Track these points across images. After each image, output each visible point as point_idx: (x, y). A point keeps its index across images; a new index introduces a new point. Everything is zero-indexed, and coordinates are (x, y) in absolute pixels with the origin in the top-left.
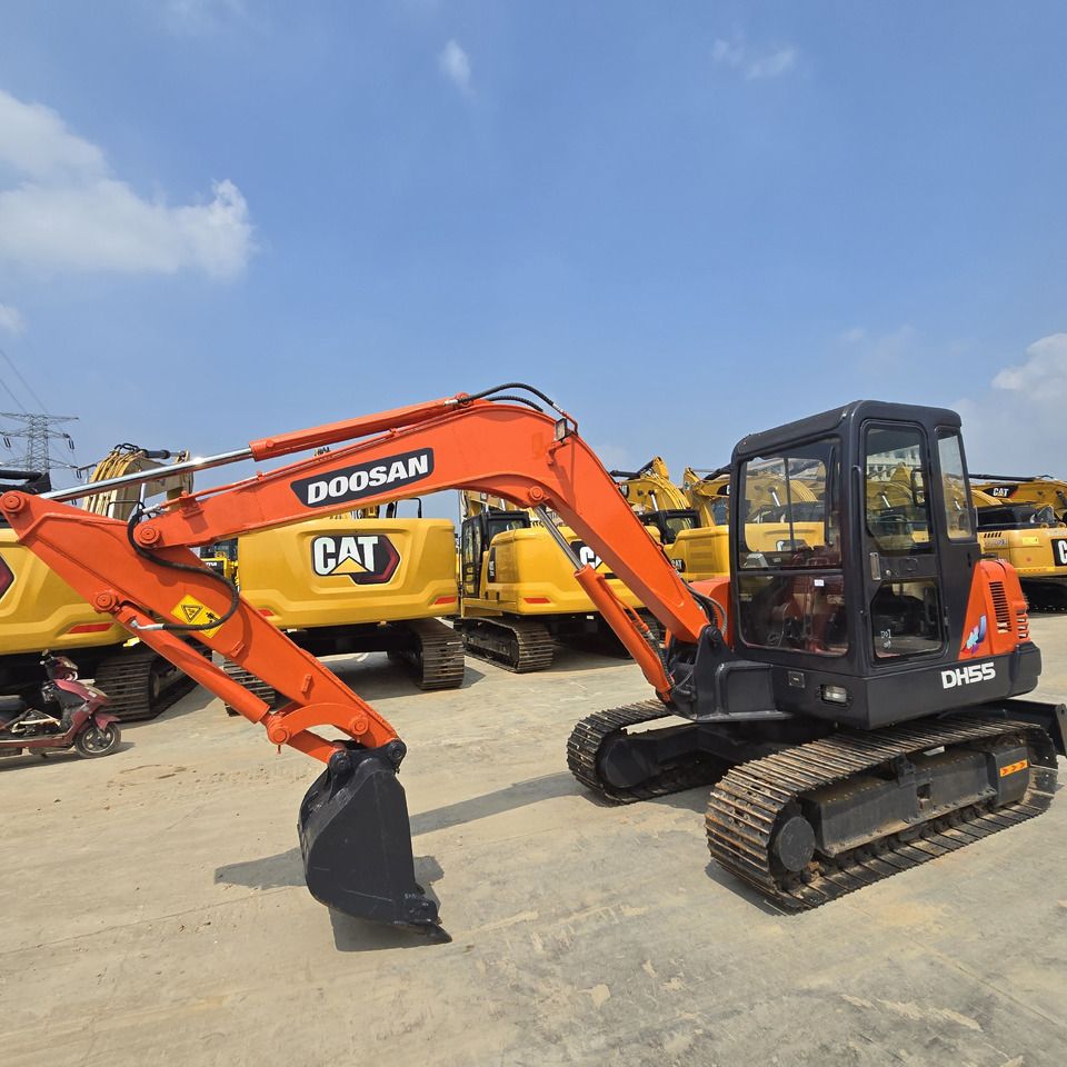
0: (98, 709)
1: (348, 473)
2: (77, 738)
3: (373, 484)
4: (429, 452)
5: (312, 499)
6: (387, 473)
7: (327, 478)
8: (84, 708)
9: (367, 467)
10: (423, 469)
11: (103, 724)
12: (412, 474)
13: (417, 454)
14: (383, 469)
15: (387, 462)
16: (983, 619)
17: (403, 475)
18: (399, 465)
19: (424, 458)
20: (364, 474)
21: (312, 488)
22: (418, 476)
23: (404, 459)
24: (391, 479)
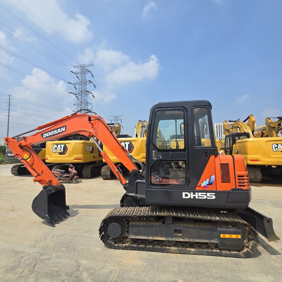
0: (75, 175)
1: (50, 132)
2: (71, 179)
3: (55, 133)
4: (65, 126)
5: (44, 137)
6: (57, 131)
7: (47, 133)
8: (72, 174)
9: (54, 130)
10: (64, 130)
11: (75, 177)
12: (62, 131)
13: (63, 127)
14: (56, 130)
15: (57, 129)
16: (213, 177)
17: (60, 131)
18: (59, 129)
19: (64, 128)
20: (53, 132)
21: (44, 135)
22: (63, 132)
23: (60, 128)
24: (58, 132)
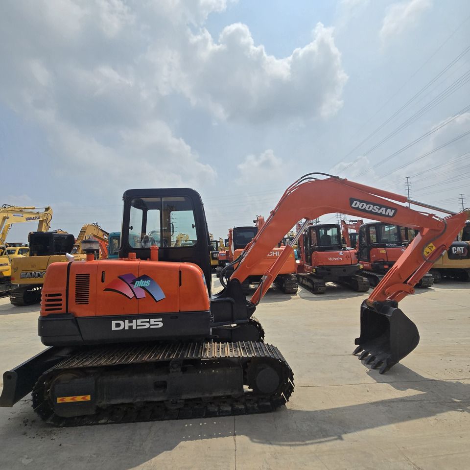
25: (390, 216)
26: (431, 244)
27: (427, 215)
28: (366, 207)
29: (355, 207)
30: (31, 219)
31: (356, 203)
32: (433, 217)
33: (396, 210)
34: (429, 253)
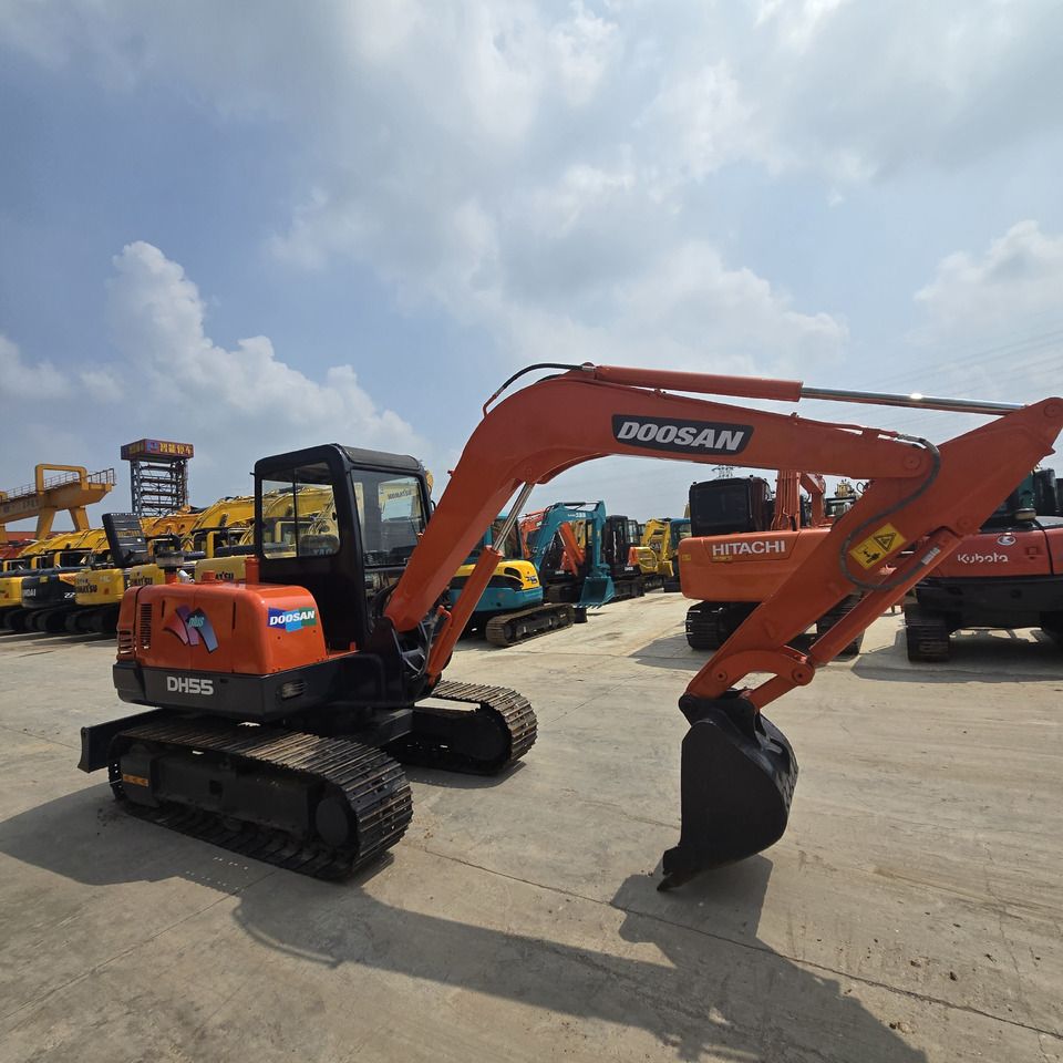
25: (732, 452)
26: (888, 529)
27: (860, 433)
28: (658, 434)
29: (627, 437)
30: (397, 495)
31: (631, 427)
32: (880, 436)
33: (748, 432)
34: (875, 556)
